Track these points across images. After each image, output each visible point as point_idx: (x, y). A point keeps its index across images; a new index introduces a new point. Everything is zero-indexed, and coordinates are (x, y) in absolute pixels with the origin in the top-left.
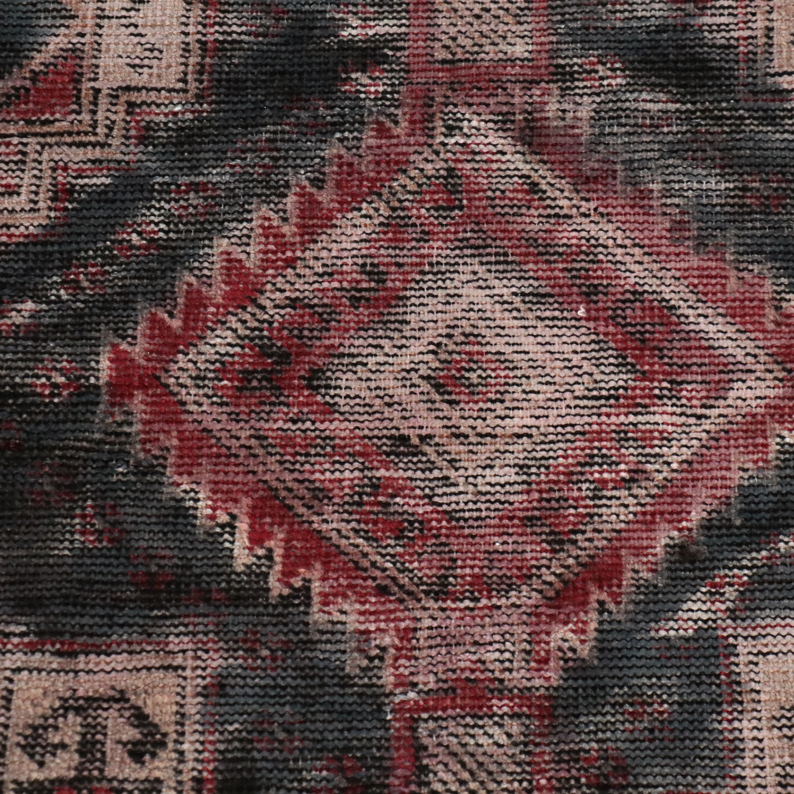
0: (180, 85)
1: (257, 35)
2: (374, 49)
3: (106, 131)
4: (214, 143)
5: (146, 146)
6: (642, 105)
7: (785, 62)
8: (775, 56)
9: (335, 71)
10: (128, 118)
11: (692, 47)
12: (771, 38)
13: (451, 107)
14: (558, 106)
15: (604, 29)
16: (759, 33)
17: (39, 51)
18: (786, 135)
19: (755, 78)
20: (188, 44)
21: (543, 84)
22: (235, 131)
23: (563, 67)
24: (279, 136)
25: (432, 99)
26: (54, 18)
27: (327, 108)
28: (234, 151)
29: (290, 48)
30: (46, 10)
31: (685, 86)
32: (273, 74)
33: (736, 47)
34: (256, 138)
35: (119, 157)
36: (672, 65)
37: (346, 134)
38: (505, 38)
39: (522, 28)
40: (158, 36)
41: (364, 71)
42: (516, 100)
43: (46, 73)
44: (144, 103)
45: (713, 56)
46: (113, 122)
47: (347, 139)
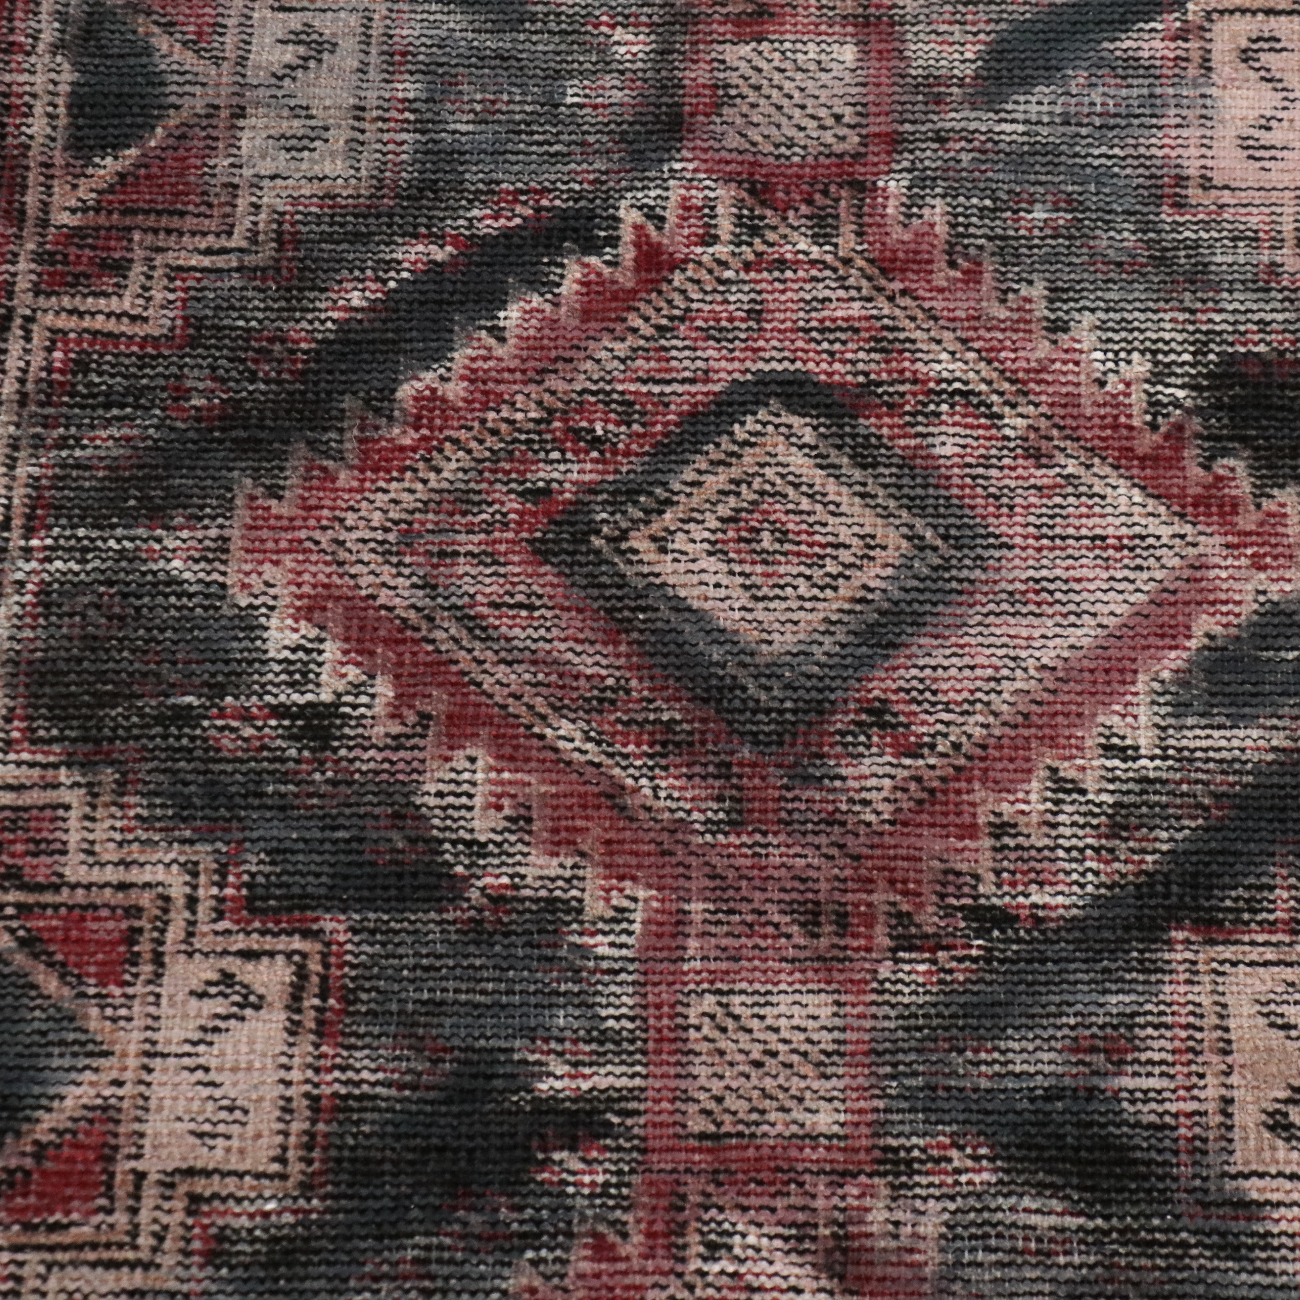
0: (275, 1167)
1: (401, 1087)
2: (590, 1113)
3: (152, 1241)
4: (329, 1263)
5: (218, 1268)
6: (1023, 1218)
7: (1253, 1156)
8: (1237, 1145)
9: (527, 1148)
10: (190, 1221)
11: (1103, 1126)
12: (1230, 1116)
13: (713, 1212)
14: (887, 1215)
15: (961, 1090)
16: (1211, 1107)
17: (49, 1110)
18: (1257, 1277)
19: (1205, 1179)
20: (289, 1100)
21: (863, 1179)
22: (363, 1245)
23: (896, 1150)
24: (434, 1254)
25: (683, 1197)
26: (75, 1055)
27: (513, 1208)
28: (361, 1278)
29: (455, 1109)
30: (62, 1043)
31: (1092, 1189)
32: (426, 1150)
33: (1176, 1128)
34: (397, 1256)
35: (173, 1285)
36: (1071, 1153)
37: (544, 1253)
38: (801, 1100)
39: (829, 1085)
40: (242, 1086)
41: (573, 1149)
42: (820, 1203)
43: (59, 1146)
44: (215, 1196)
45: (1137, 1141)
46: (166, 1228)
47: (544, 1261)
